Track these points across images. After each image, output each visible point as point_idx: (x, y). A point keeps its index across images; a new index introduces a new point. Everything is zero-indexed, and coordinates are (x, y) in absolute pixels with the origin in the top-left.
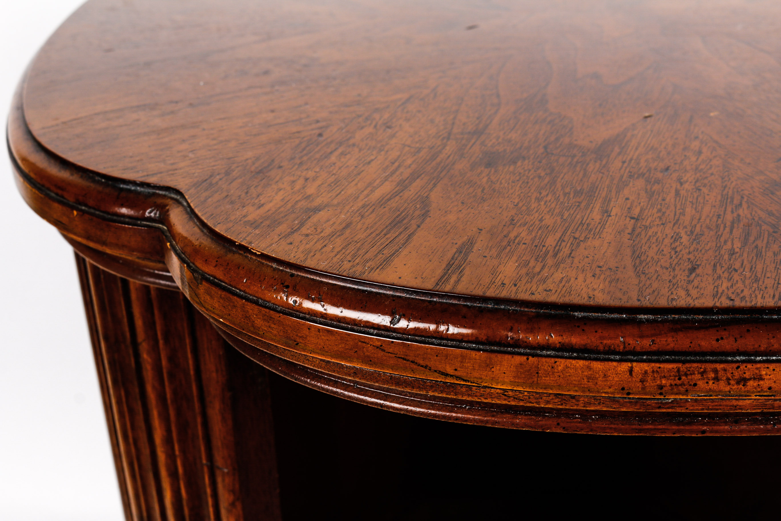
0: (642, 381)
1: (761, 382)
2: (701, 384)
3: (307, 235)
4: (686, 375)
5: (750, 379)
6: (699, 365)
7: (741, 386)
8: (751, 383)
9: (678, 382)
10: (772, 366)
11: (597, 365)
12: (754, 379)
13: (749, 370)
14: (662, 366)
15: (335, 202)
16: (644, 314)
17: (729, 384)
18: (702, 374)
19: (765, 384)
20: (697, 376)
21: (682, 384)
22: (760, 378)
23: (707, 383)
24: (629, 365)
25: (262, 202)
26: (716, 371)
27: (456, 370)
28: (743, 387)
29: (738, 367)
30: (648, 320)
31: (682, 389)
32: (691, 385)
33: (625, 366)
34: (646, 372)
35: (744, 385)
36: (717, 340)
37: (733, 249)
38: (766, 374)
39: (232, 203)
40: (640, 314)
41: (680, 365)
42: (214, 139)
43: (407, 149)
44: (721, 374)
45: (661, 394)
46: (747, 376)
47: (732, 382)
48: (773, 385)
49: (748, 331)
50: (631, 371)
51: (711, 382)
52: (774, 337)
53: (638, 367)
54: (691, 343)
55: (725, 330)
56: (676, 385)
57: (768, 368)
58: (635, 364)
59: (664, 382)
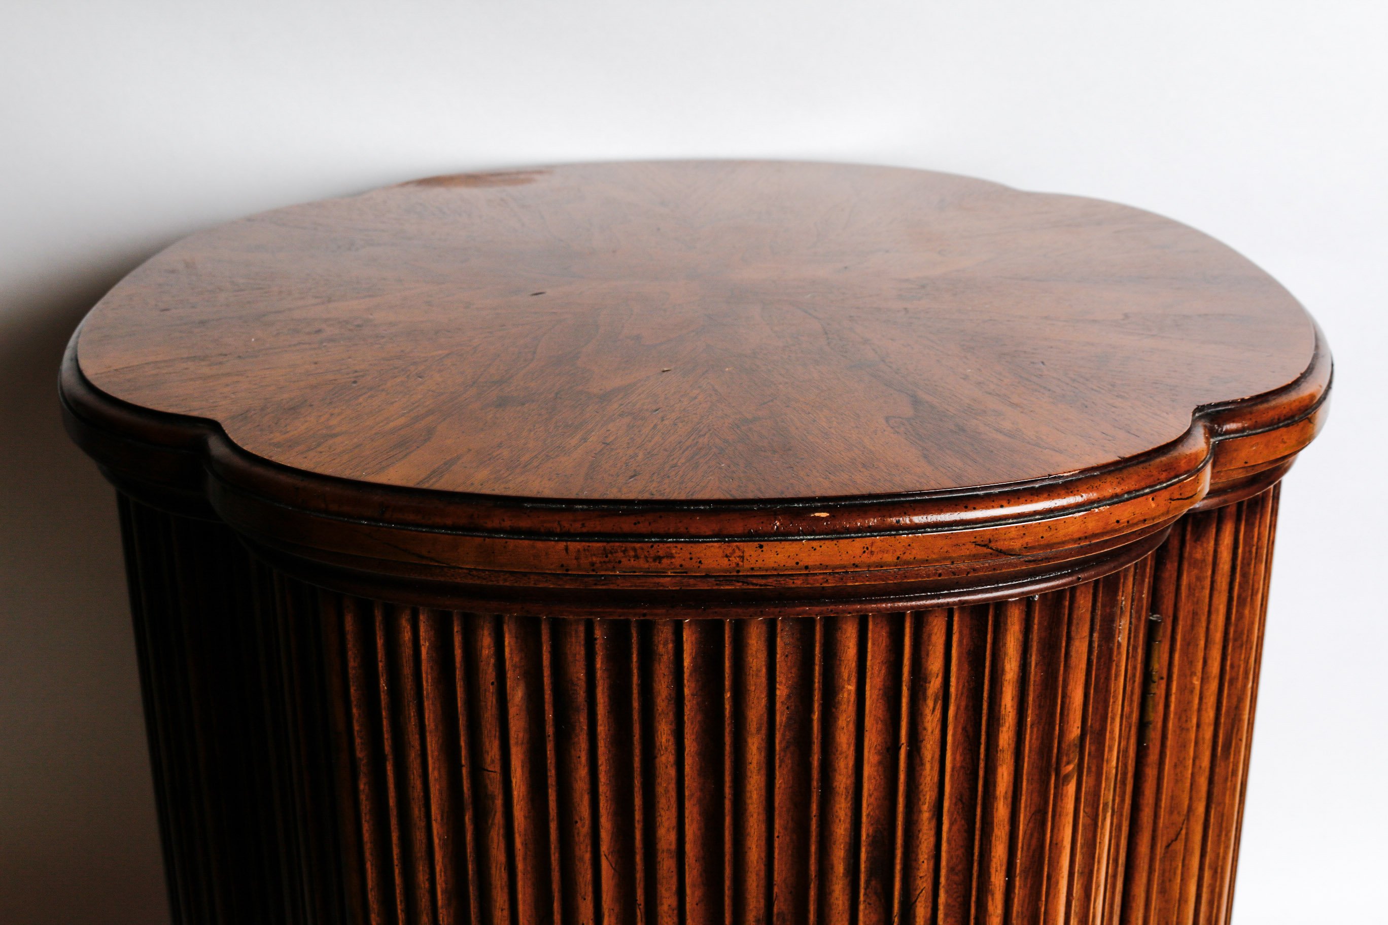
0: (577, 559)
1: (673, 560)
2: (625, 561)
3: (321, 452)
4: (611, 553)
5: (663, 557)
6: (621, 544)
7: (657, 563)
8: (665, 561)
9: (607, 560)
10: (679, 546)
11: (540, 545)
12: (667, 557)
13: (662, 549)
14: (590, 544)
15: (352, 430)
16: (580, 505)
17: (648, 562)
18: (624, 551)
19: (677, 562)
20: (620, 554)
21: (609, 562)
22: (671, 556)
23: (629, 560)
24: (565, 544)
25: (288, 430)
26: (635, 550)
27: (429, 552)
28: (659, 565)
29: (652, 546)
30: (582, 509)
31: (610, 566)
32: (616, 562)
33: (562, 545)
34: (579, 551)
35: (659, 563)
36: (635, 524)
37: (677, 463)
38: (676, 553)
39: (262, 430)
40: (576, 504)
41: (605, 544)
42: (255, 384)
43: (430, 393)
44: (639, 552)
45: (593, 570)
46: (661, 553)
47: (650, 560)
48: (683, 563)
49: (661, 517)
50: (567, 549)
51: (632, 560)
52: (680, 522)
53: (574, 546)
54: (614, 526)
55: (642, 516)
56: (604, 562)
57: (676, 547)
58: (569, 543)
59: (594, 559)
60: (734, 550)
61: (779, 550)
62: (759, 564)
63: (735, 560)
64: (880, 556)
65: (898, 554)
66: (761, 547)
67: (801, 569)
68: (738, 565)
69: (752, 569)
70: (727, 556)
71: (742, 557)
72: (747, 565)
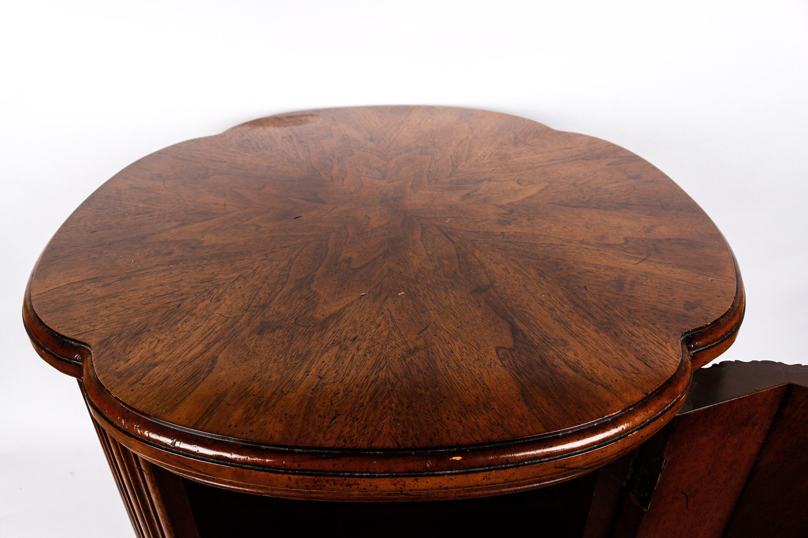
0: (296, 483)
1: (359, 486)
2: (328, 486)
3: (143, 384)
4: (318, 481)
5: (353, 484)
6: (324, 477)
7: (349, 487)
8: (354, 486)
9: (315, 485)
10: (363, 479)
11: (272, 475)
12: (355, 484)
13: (352, 480)
14: (305, 477)
15: (167, 359)
16: (298, 449)
17: (342, 486)
18: (327, 481)
19: (361, 487)
20: (324, 483)
21: (318, 485)
22: (358, 484)
23: (331, 485)
24: (288, 476)
25: (129, 358)
26: (334, 480)
27: (204, 470)
28: (350, 488)
29: (345, 479)
30: (299, 452)
31: (318, 488)
32: (322, 486)
33: (286, 476)
34: (297, 479)
35: (350, 487)
36: (333, 465)
37: (363, 403)
38: (361, 483)
39: (114, 358)
40: (295, 449)
41: (314, 477)
44: (336, 481)
45: (308, 489)
46: (351, 483)
47: (344, 485)
48: (365, 487)
49: (350, 461)
50: (290, 478)
51: (332, 485)
52: (363, 465)
53: (293, 477)
54: (320, 466)
55: (338, 460)
56: (314, 485)
57: (361, 480)
58: (291, 476)
59: (308, 484)
60: (399, 482)
61: (428, 481)
62: (416, 487)
63: (399, 486)
64: (494, 480)
65: (506, 478)
66: (417, 480)
67: (443, 489)
68: (401, 488)
69: (411, 490)
70: (394, 484)
71: (404, 485)
72: (407, 488)
